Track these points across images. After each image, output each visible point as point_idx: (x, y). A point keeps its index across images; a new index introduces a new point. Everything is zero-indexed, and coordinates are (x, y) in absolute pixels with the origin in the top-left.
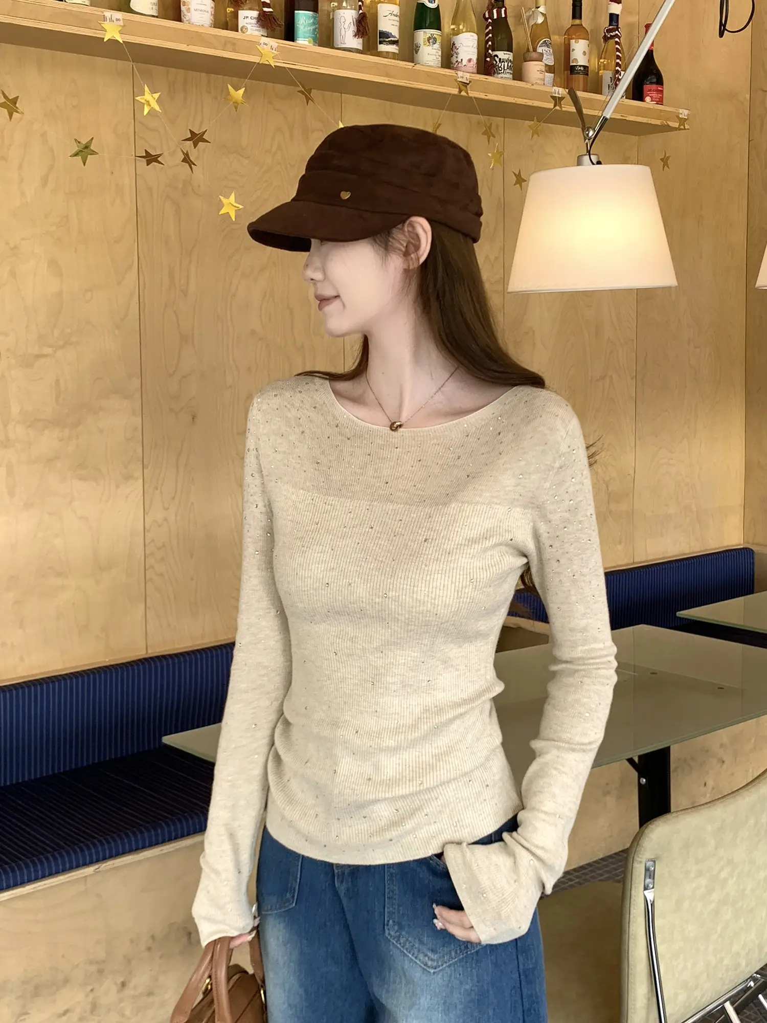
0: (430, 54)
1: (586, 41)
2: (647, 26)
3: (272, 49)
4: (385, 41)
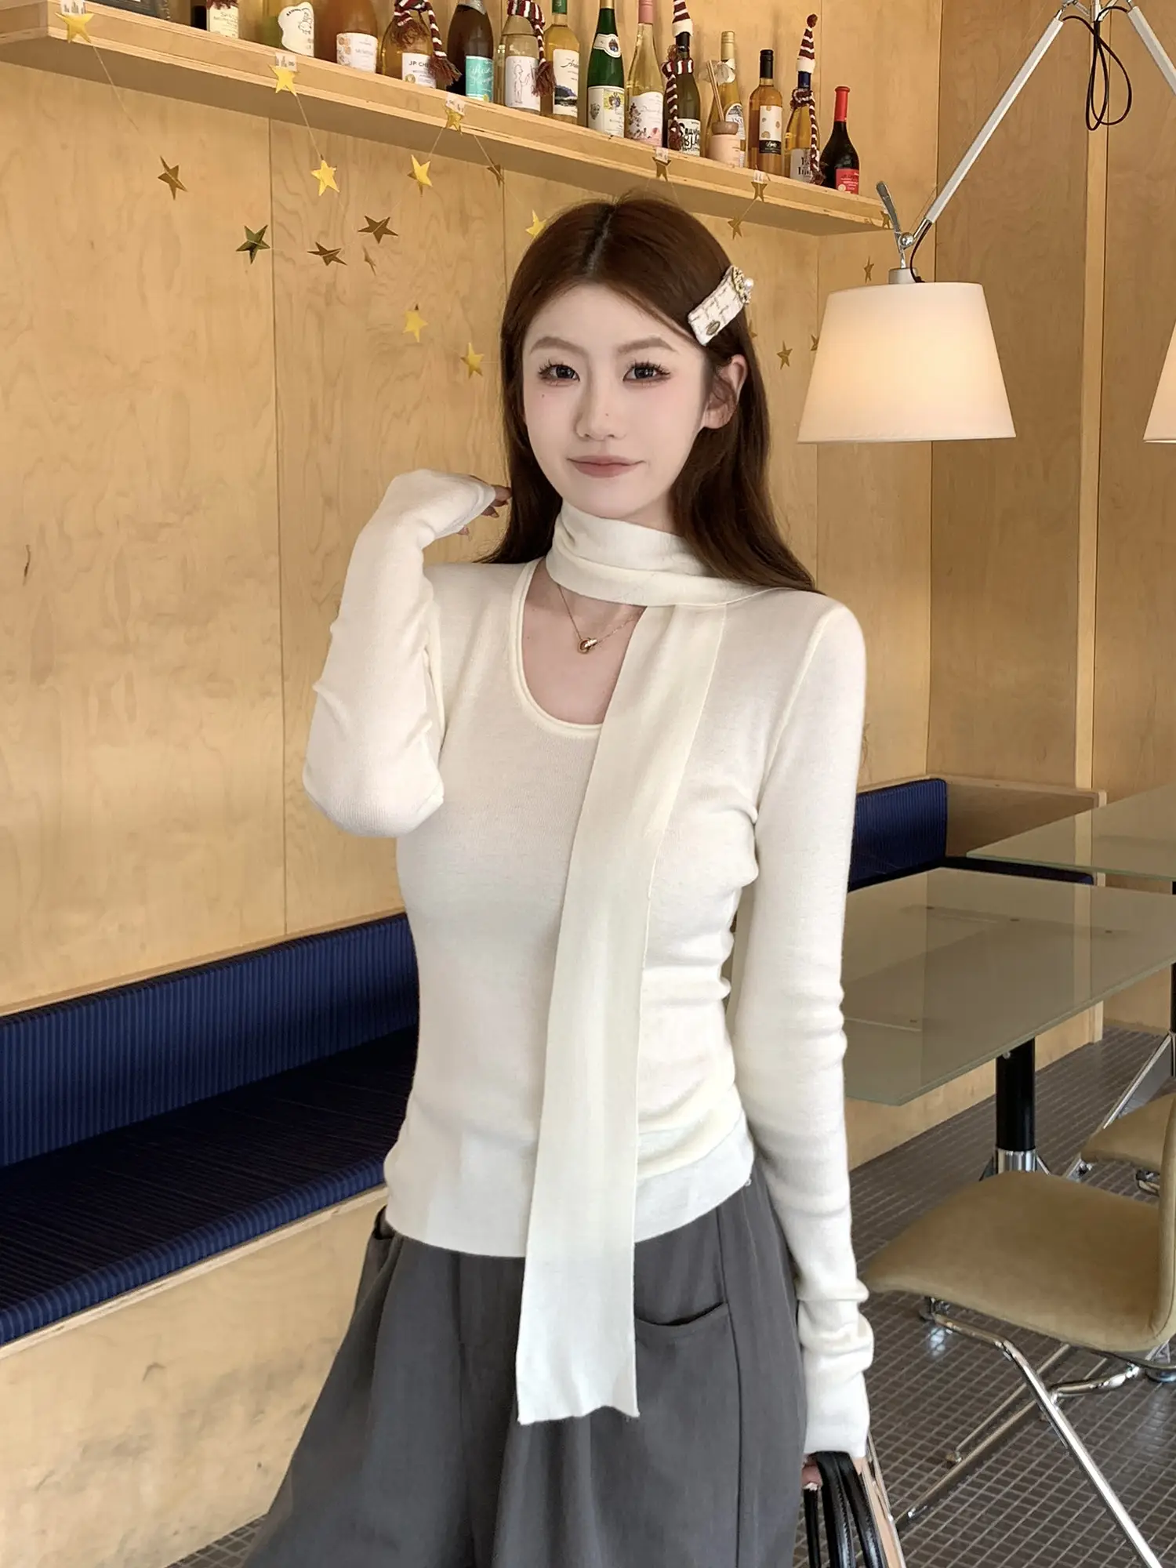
1: (780, 108)
2: (839, 90)
3: (459, 109)
4: (563, 100)
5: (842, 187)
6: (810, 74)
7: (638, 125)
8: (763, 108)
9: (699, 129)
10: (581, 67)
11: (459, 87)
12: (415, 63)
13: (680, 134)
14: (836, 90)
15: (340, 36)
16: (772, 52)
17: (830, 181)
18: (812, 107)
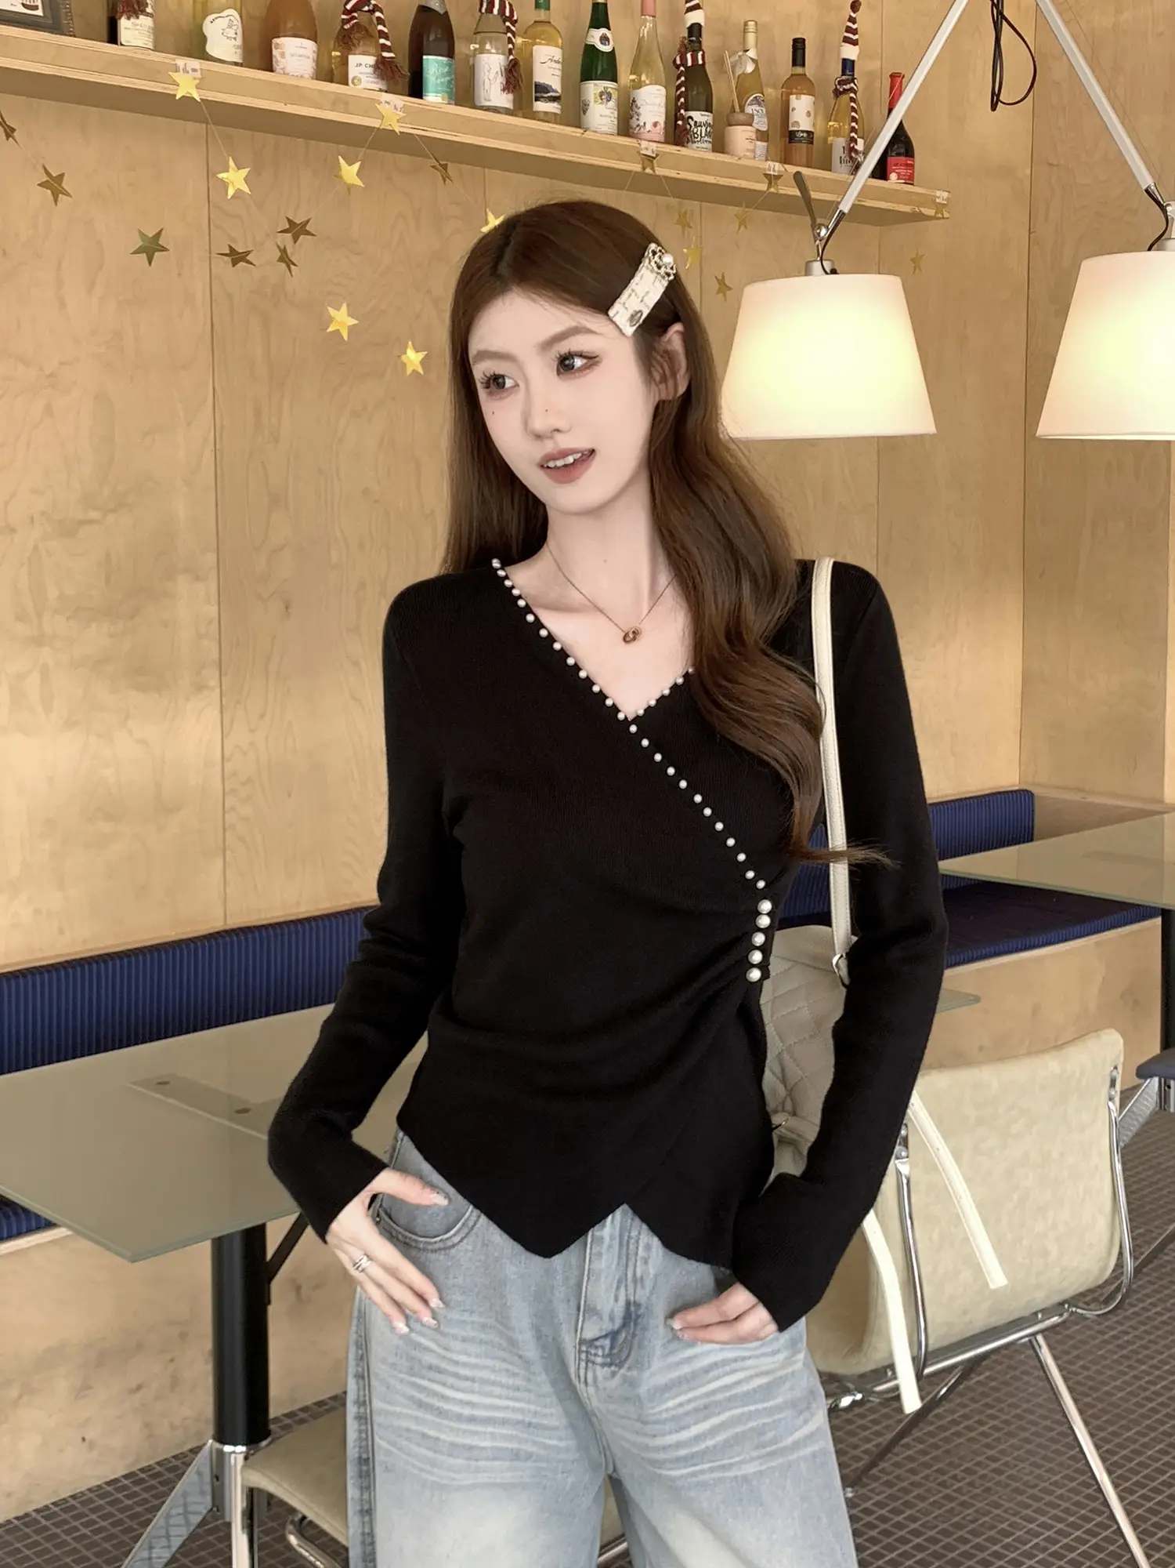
0: (602, 115)
1: (816, 97)
2: (893, 76)
3: (397, 109)
4: (543, 97)
5: (893, 176)
6: (853, 62)
7: (638, 119)
8: (793, 98)
9: (710, 121)
11: (416, 89)
12: (361, 65)
13: (687, 128)
14: (889, 76)
15: (275, 41)
18: (852, 95)
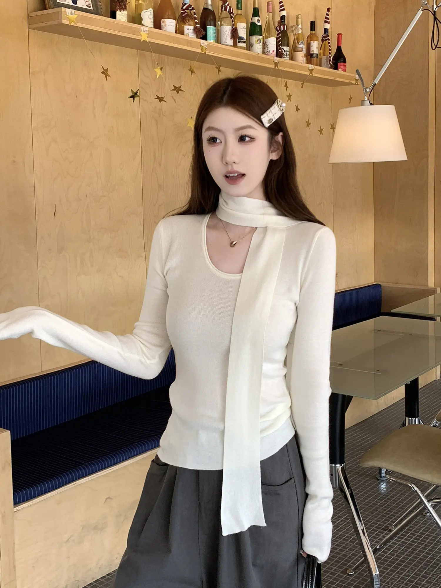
1: (318, 42)
2: (339, 35)
3: (205, 46)
4: (241, 41)
5: (340, 70)
6: (328, 29)
7: (267, 49)
8: (312, 42)
9: (289, 50)
10: (247, 29)
11: (205, 38)
12: (189, 29)
13: (282, 52)
14: (338, 35)
15: (162, 20)
16: (314, 21)
17: (336, 68)
18: (329, 41)
